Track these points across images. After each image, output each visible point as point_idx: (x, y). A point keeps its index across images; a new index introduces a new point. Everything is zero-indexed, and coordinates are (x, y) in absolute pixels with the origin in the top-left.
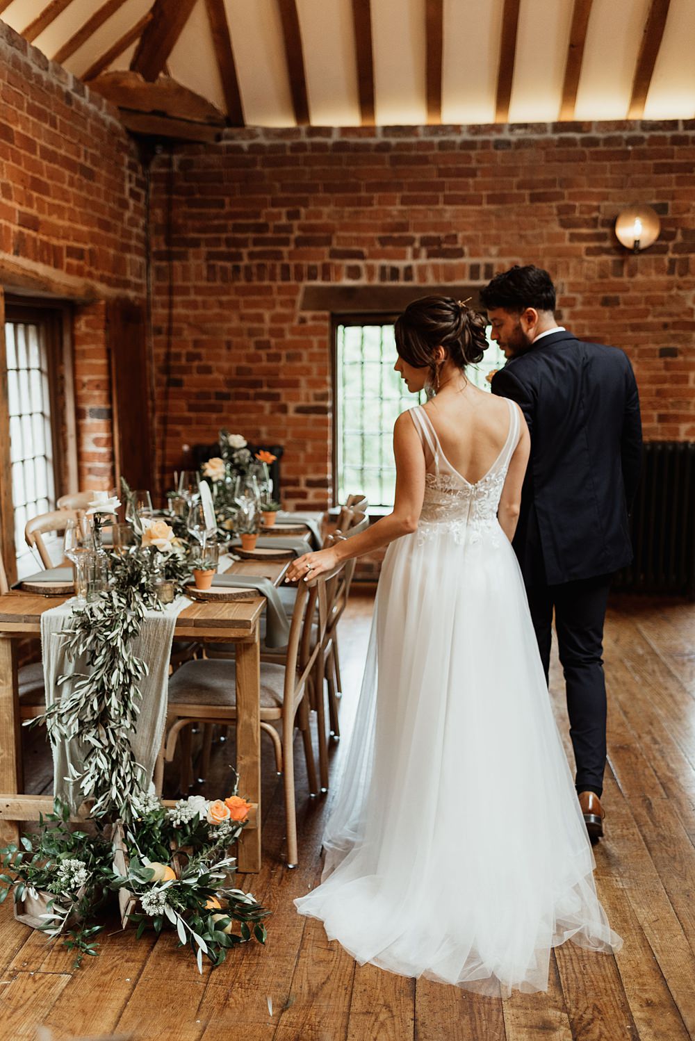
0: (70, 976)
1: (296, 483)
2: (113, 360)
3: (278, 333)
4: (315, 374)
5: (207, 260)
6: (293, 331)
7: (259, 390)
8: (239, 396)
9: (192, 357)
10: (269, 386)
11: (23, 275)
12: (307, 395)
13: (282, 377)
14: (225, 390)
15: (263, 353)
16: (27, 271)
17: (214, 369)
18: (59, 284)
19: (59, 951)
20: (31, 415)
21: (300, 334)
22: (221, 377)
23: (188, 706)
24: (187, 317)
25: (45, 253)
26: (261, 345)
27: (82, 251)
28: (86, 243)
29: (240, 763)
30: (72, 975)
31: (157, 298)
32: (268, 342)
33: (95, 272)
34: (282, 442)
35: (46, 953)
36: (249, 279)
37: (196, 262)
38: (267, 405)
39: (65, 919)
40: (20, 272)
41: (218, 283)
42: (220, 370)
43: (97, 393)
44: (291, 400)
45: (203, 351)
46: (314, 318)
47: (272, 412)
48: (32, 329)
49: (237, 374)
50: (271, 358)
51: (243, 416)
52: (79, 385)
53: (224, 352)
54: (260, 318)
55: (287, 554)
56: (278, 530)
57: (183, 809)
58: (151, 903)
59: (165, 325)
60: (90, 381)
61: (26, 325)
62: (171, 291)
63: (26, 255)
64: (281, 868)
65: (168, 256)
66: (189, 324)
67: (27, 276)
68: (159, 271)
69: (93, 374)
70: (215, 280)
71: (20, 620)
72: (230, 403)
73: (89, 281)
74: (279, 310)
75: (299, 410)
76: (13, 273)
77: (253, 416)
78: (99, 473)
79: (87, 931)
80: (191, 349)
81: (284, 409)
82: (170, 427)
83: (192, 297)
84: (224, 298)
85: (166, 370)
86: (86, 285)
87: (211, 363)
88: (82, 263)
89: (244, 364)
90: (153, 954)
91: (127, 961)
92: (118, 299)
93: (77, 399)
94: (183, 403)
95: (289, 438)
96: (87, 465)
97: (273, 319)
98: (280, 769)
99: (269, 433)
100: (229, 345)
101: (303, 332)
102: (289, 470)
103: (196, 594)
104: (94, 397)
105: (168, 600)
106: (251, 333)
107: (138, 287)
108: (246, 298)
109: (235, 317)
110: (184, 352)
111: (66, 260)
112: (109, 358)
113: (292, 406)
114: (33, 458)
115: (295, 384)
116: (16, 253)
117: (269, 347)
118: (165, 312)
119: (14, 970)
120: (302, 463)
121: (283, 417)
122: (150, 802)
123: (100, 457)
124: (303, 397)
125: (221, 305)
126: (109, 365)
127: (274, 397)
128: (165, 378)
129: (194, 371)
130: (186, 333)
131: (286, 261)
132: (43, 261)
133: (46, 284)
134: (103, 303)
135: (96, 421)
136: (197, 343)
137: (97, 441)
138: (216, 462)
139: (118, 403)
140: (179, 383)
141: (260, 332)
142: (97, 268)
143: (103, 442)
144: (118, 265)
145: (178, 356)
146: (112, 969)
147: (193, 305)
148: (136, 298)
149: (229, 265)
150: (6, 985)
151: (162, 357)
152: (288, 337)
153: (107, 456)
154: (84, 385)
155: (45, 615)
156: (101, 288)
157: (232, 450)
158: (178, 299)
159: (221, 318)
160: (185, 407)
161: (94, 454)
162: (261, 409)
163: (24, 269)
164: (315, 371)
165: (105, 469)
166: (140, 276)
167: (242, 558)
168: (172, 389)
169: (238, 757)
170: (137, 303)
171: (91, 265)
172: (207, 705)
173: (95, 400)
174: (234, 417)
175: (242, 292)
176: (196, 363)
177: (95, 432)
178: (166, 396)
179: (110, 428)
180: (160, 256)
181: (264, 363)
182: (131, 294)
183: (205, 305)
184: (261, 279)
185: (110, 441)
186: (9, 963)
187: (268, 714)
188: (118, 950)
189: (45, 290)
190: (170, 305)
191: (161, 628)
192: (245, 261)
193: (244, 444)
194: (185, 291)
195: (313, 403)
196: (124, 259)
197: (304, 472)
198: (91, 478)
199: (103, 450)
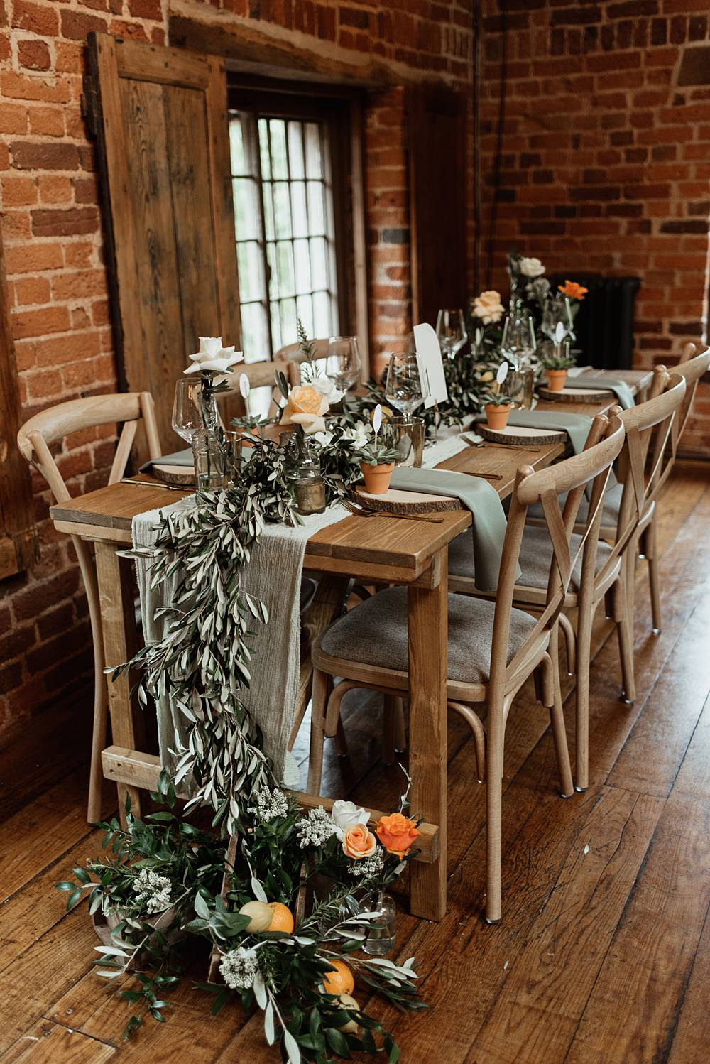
0: (113, 1050)
1: (657, 328)
2: (412, 164)
3: (643, 120)
4: (692, 177)
5: (552, 24)
6: (665, 116)
7: (614, 202)
8: (586, 211)
9: (528, 160)
10: (627, 196)
11: (268, 46)
12: (679, 207)
13: (646, 182)
14: (568, 203)
15: (621, 150)
16: (274, 41)
17: (555, 175)
18: (329, 59)
19: (121, 1000)
20: (309, 238)
21: (674, 121)
22: (565, 186)
23: (351, 665)
24: (524, 105)
25: (305, 16)
26: (618, 139)
27: (366, 15)
28: (375, 6)
29: (414, 763)
30: (118, 1049)
31: (486, 83)
32: (631, 133)
33: (387, 45)
34: (641, 273)
35: (104, 999)
36: (607, 47)
37: (538, 29)
38: (623, 222)
39: (132, 957)
40: (264, 42)
41: (567, 56)
42: (563, 177)
43: (391, 209)
44: (657, 215)
45: (542, 152)
46: (696, 96)
47: (629, 232)
48: (312, 129)
49: (586, 181)
50: (631, 155)
51: (591, 237)
52: (371, 200)
53: (569, 151)
54: (619, 101)
55: (551, 438)
56: (568, 396)
57: (317, 823)
58: (232, 969)
59: (495, 119)
60: (385, 194)
61: (303, 123)
62: (504, 72)
63: (271, 18)
64: (475, 920)
65: (503, 24)
66: (526, 115)
67: (275, 48)
68: (490, 45)
69: (387, 185)
70: (562, 52)
71: (109, 522)
72: (574, 220)
73: (378, 58)
74: (648, 87)
75: (666, 228)
76: (252, 43)
77: (604, 238)
78: (393, 313)
79: (161, 980)
80: (528, 150)
81: (646, 227)
82: (496, 254)
83: (532, 78)
84: (573, 76)
85: (495, 179)
86: (373, 62)
87: (552, 168)
88: (366, 32)
89: (595, 166)
90: (238, 1039)
91: (197, 1044)
92: (425, 83)
93: (368, 219)
94: (514, 223)
95: (651, 266)
96: (380, 302)
97: (637, 102)
98: (482, 776)
99: (623, 261)
100: (576, 141)
101: (678, 117)
102: (648, 310)
103: (361, 500)
104: (389, 214)
105: (315, 508)
106: (607, 122)
107: (458, 69)
108: (603, 74)
109: (586, 101)
110: (518, 154)
111: (339, 28)
112: (406, 163)
113: (657, 223)
114: (311, 294)
115: (664, 192)
116: (256, 15)
117: (631, 142)
118: (497, 101)
119: (52, 1018)
120: (666, 301)
121: (645, 238)
122: (274, 804)
123: (395, 292)
124: (673, 209)
125: (569, 85)
126: (406, 174)
127: (634, 211)
128: (492, 190)
129: (530, 179)
130: (521, 128)
131: (661, 15)
132: (300, 27)
133: (304, 60)
134: (400, 88)
135: (390, 246)
136: (535, 142)
137: (391, 273)
138: (488, 296)
139: (418, 223)
140: (510, 196)
141: (619, 120)
142: (390, 41)
143: (398, 273)
144: (428, 37)
145: (510, 160)
146: (172, 1052)
147: (531, 89)
148: (454, 82)
149: (581, 28)
150: (32, 1041)
151: (490, 163)
152: (658, 125)
153: (403, 291)
154: (377, 199)
155: (137, 519)
156: (399, 68)
157: (523, 279)
158: (512, 82)
159: (568, 105)
160: (517, 228)
161: (387, 288)
162: (616, 227)
163: (270, 39)
164: (693, 171)
165: (400, 307)
166: (462, 55)
167: (486, 440)
168: (502, 205)
169: (411, 755)
170: (457, 89)
171: (381, 36)
172: (379, 665)
173: (390, 220)
174: (578, 240)
175: (597, 65)
176: (532, 169)
177: (389, 261)
178: (493, 214)
179: (407, 256)
180: (492, 25)
181: (623, 164)
182: (448, 78)
183: (547, 88)
184: (624, 44)
185: (406, 272)
186: (53, 1003)
187: (464, 692)
188: (193, 1020)
189: (304, 68)
190: (503, 91)
191: (285, 554)
192: (605, 21)
193: (541, 270)
194: (522, 70)
195: (687, 218)
196: (439, 28)
197: (669, 312)
198: (383, 320)
199: (398, 283)
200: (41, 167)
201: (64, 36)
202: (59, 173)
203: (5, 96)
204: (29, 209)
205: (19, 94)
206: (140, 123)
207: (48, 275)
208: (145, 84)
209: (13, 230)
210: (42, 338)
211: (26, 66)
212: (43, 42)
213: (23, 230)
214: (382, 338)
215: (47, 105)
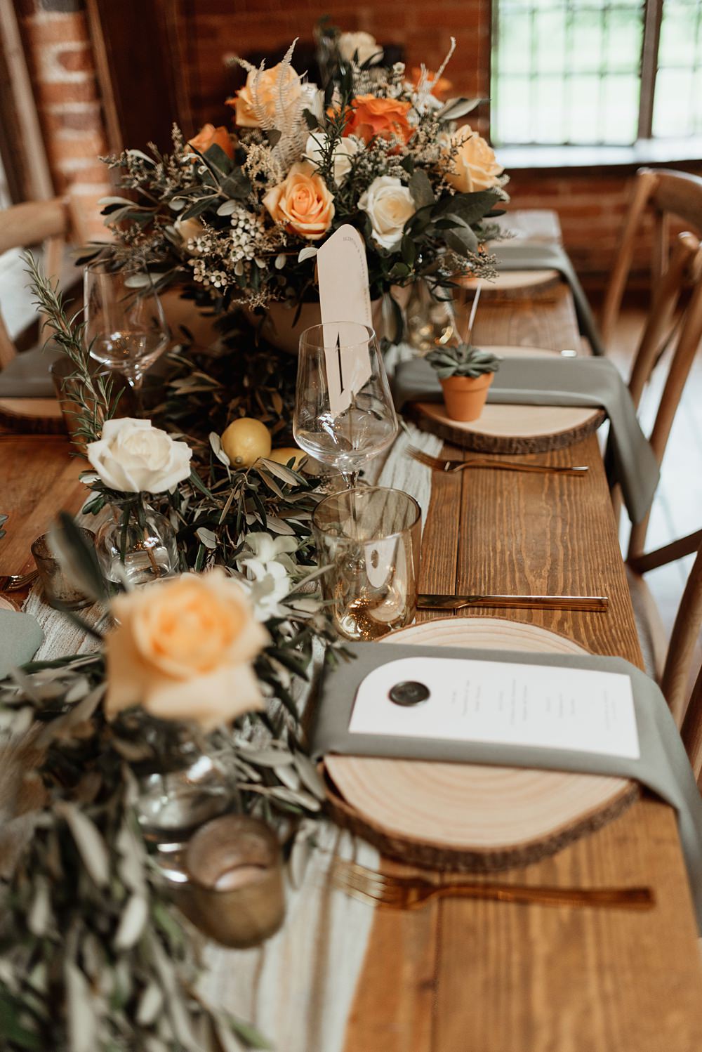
78: (78, 124)
96: (56, 109)
123: (74, 90)
135: (56, 17)
137: (64, 60)
143: (76, 60)
153: (88, 90)
161: (62, 85)
165: (87, 114)
177: (60, 40)
179: (85, 31)
185: (88, 59)
198: (65, 136)
199: (78, 77)
214: (68, 165)
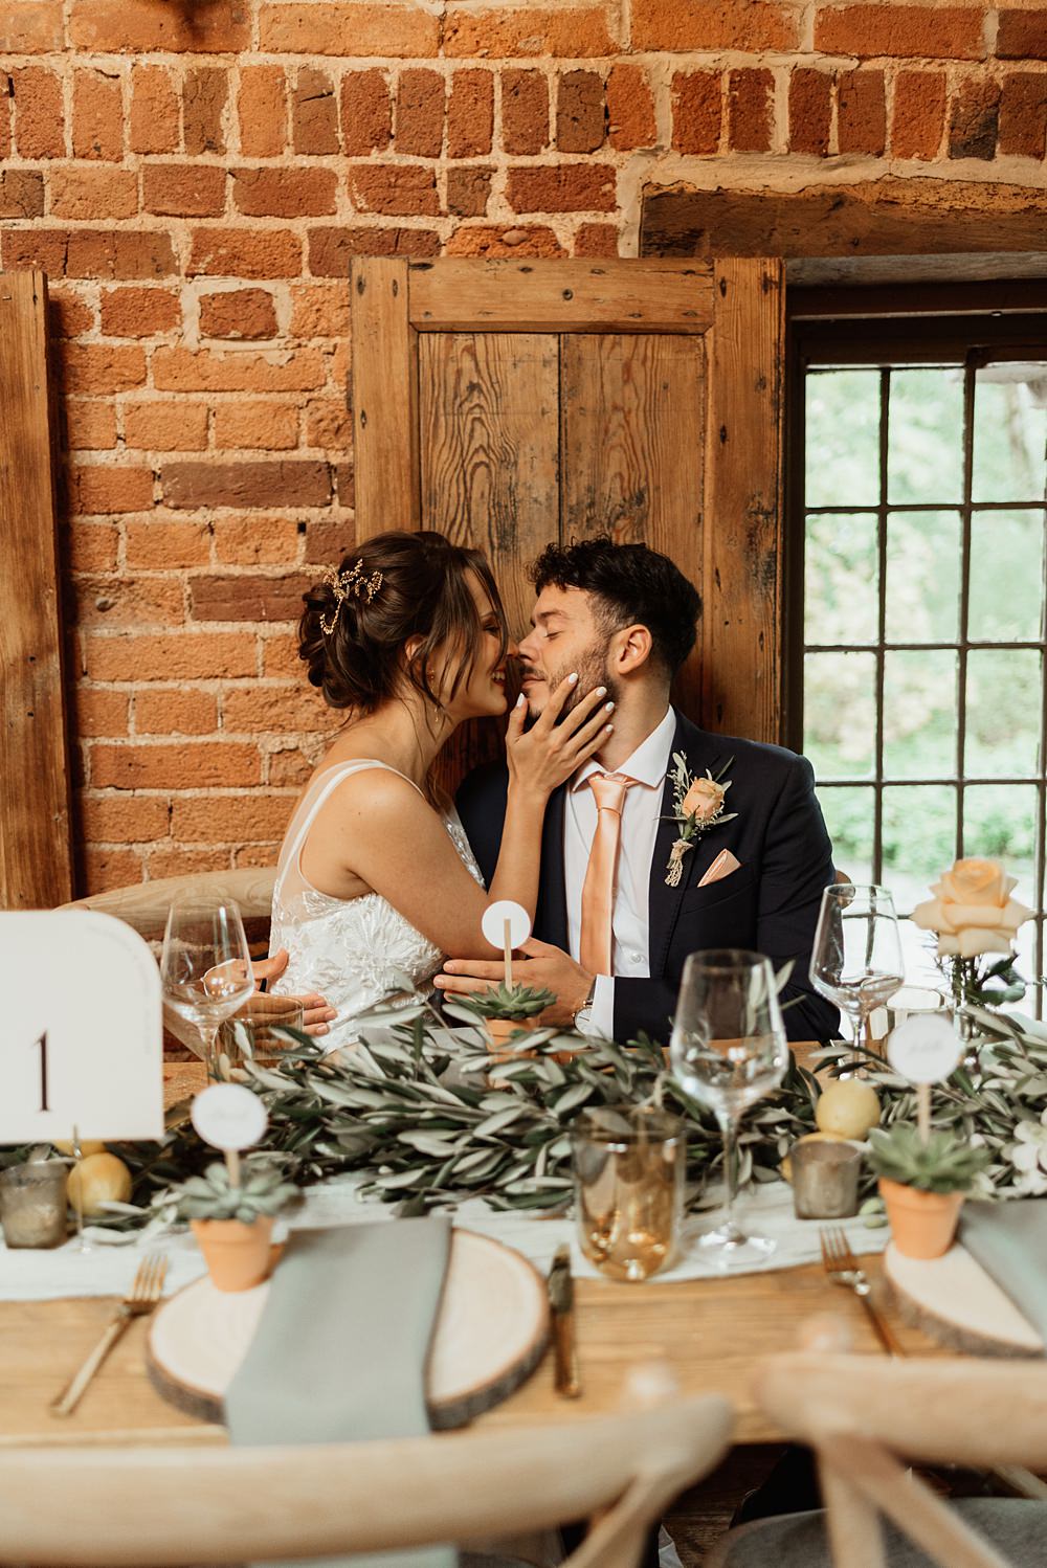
200: (223, 504)
201: (313, 274)
202: (274, 513)
203: (161, 390)
204: (186, 574)
205: (193, 383)
206: (477, 413)
207: (211, 687)
208: (501, 338)
209: (150, 609)
210: (188, 794)
211: (215, 336)
212: (259, 290)
213: (166, 610)
215: (254, 397)
